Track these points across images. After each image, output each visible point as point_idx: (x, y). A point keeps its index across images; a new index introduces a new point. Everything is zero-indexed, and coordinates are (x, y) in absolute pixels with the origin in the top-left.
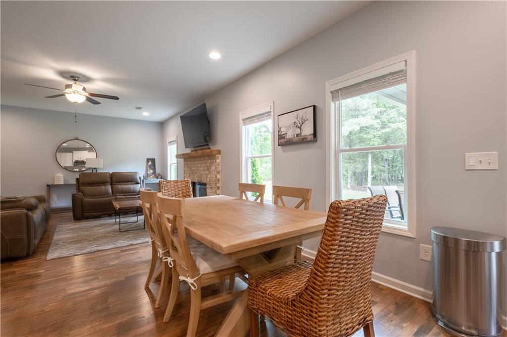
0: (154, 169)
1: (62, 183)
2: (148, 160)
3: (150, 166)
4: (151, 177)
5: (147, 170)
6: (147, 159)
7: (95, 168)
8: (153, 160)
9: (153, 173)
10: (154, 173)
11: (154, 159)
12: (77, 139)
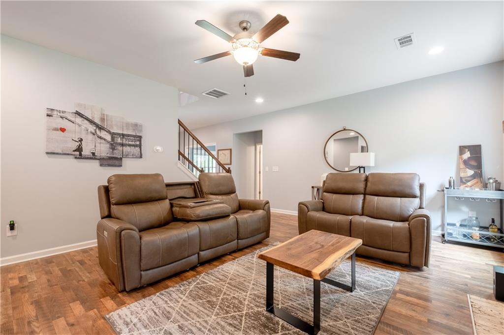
0: (479, 166)
2: (462, 149)
3: (466, 163)
4: (469, 184)
5: (459, 170)
6: (460, 147)
7: (362, 167)
8: (476, 151)
9: (473, 177)
10: (478, 175)
11: (479, 146)
12: (345, 130)
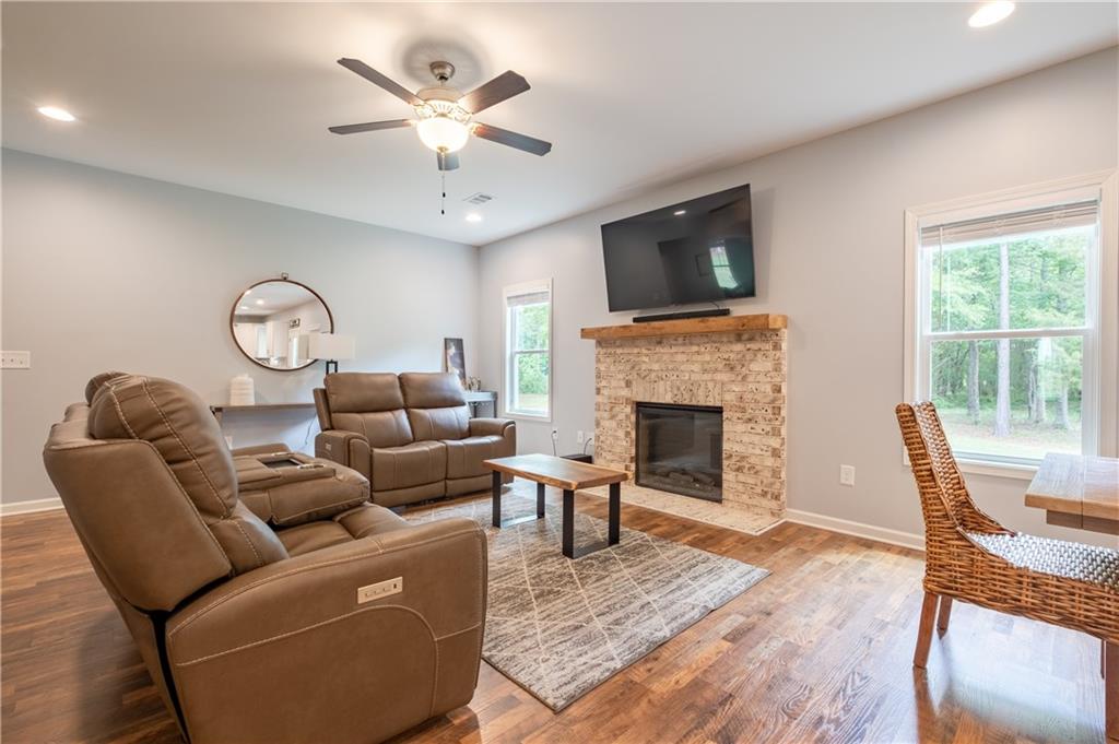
0: (461, 365)
1: (251, 402)
2: (448, 342)
3: (451, 357)
5: (445, 369)
6: (446, 340)
7: (332, 362)
8: (459, 343)
10: (462, 375)
11: (461, 340)
12: (285, 279)
